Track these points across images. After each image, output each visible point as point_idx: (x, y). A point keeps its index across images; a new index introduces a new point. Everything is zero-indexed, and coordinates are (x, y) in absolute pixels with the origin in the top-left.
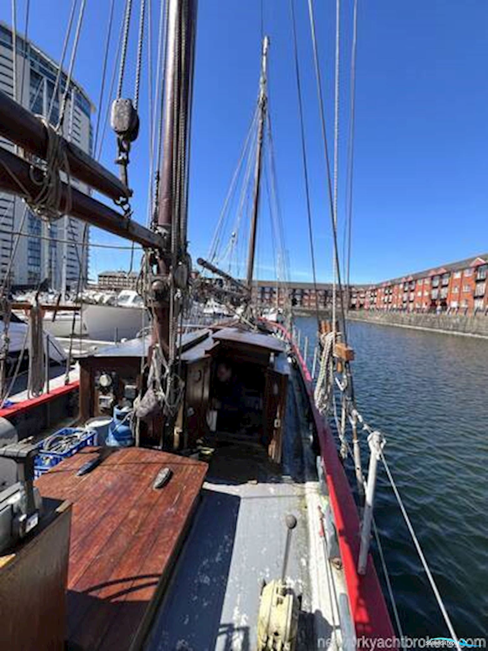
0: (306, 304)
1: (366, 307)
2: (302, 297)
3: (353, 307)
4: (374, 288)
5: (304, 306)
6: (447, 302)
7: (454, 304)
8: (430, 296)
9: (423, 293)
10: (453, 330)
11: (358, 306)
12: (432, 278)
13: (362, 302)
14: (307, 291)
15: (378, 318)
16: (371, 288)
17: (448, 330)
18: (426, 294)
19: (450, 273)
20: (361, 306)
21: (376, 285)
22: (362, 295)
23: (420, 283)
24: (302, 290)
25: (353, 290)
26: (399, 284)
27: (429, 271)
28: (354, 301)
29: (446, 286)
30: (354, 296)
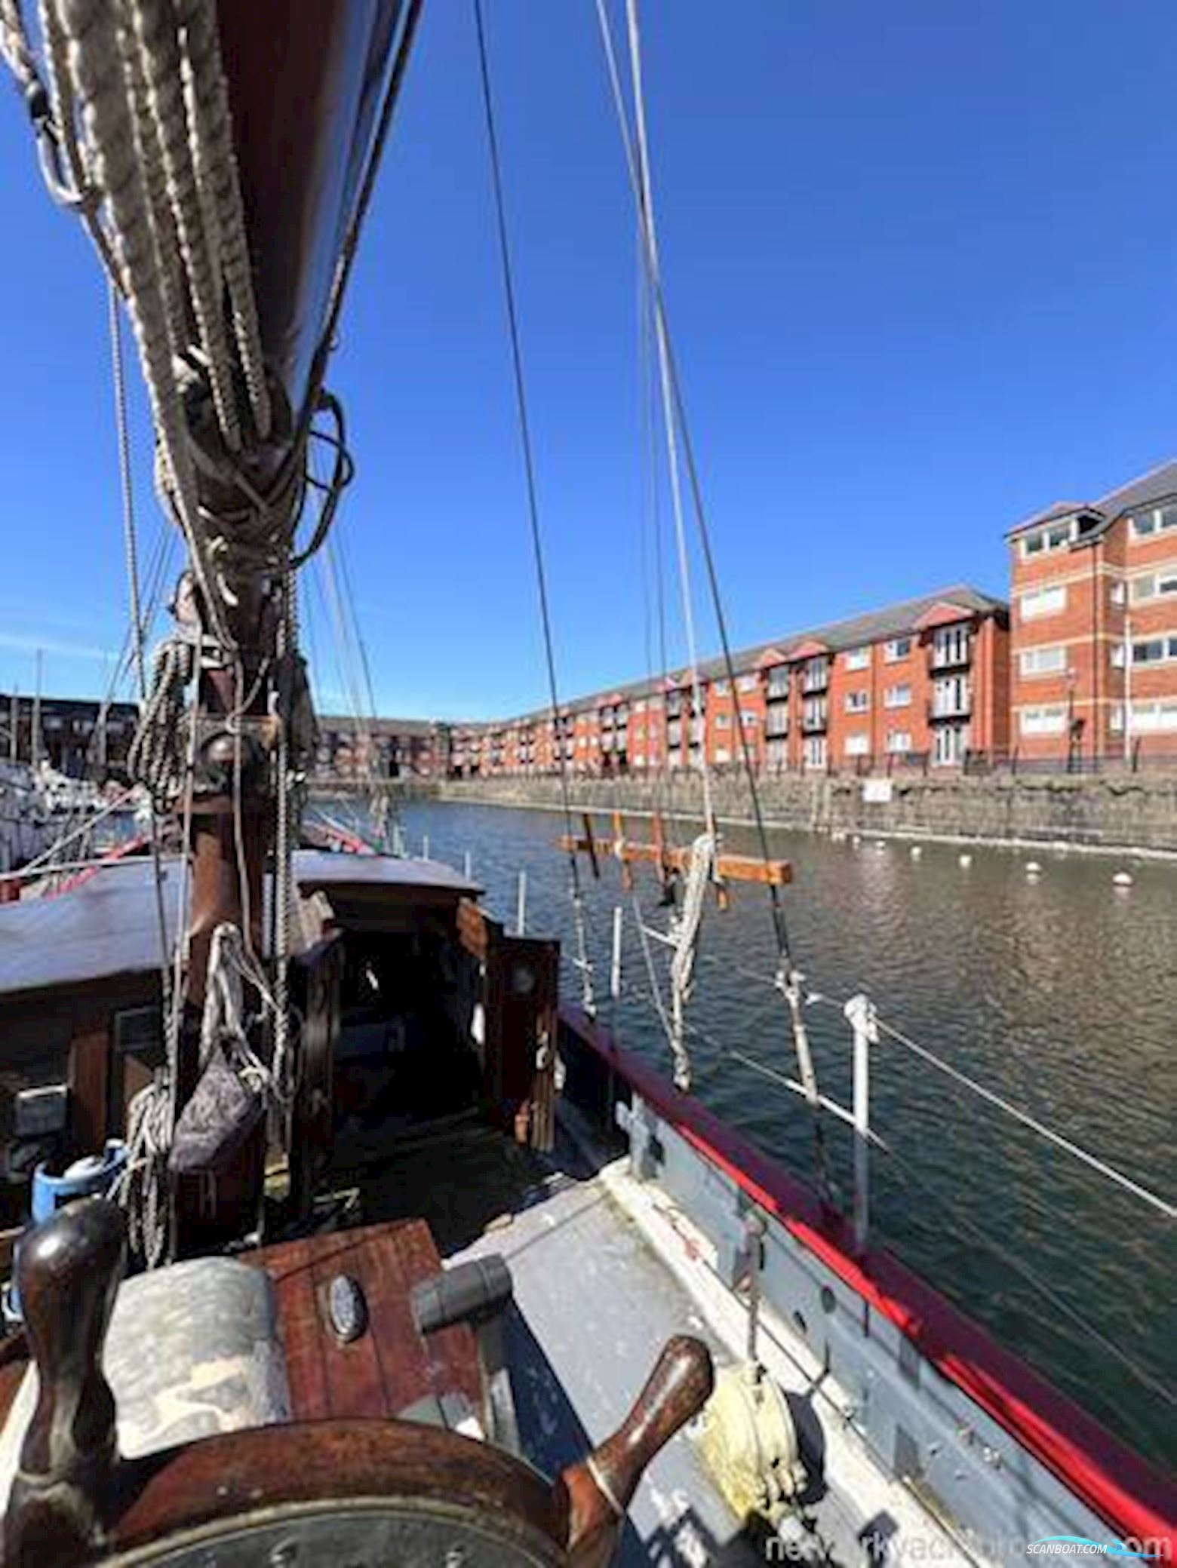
0: (347, 769)
1: (484, 771)
2: (334, 752)
3: (456, 773)
4: (498, 730)
5: (340, 775)
6: (628, 756)
7: (638, 761)
8: (601, 746)
9: (588, 740)
10: (644, 809)
11: (467, 769)
12: (602, 711)
13: (475, 762)
14: (345, 738)
15: (511, 795)
16: (491, 730)
17: (636, 809)
18: (594, 741)
19: (627, 702)
20: (475, 769)
21: (502, 724)
22: (475, 746)
23: (581, 720)
24: (334, 736)
25: (455, 733)
26: (545, 722)
27: (593, 699)
28: (458, 760)
29: (624, 726)
30: (458, 746)
